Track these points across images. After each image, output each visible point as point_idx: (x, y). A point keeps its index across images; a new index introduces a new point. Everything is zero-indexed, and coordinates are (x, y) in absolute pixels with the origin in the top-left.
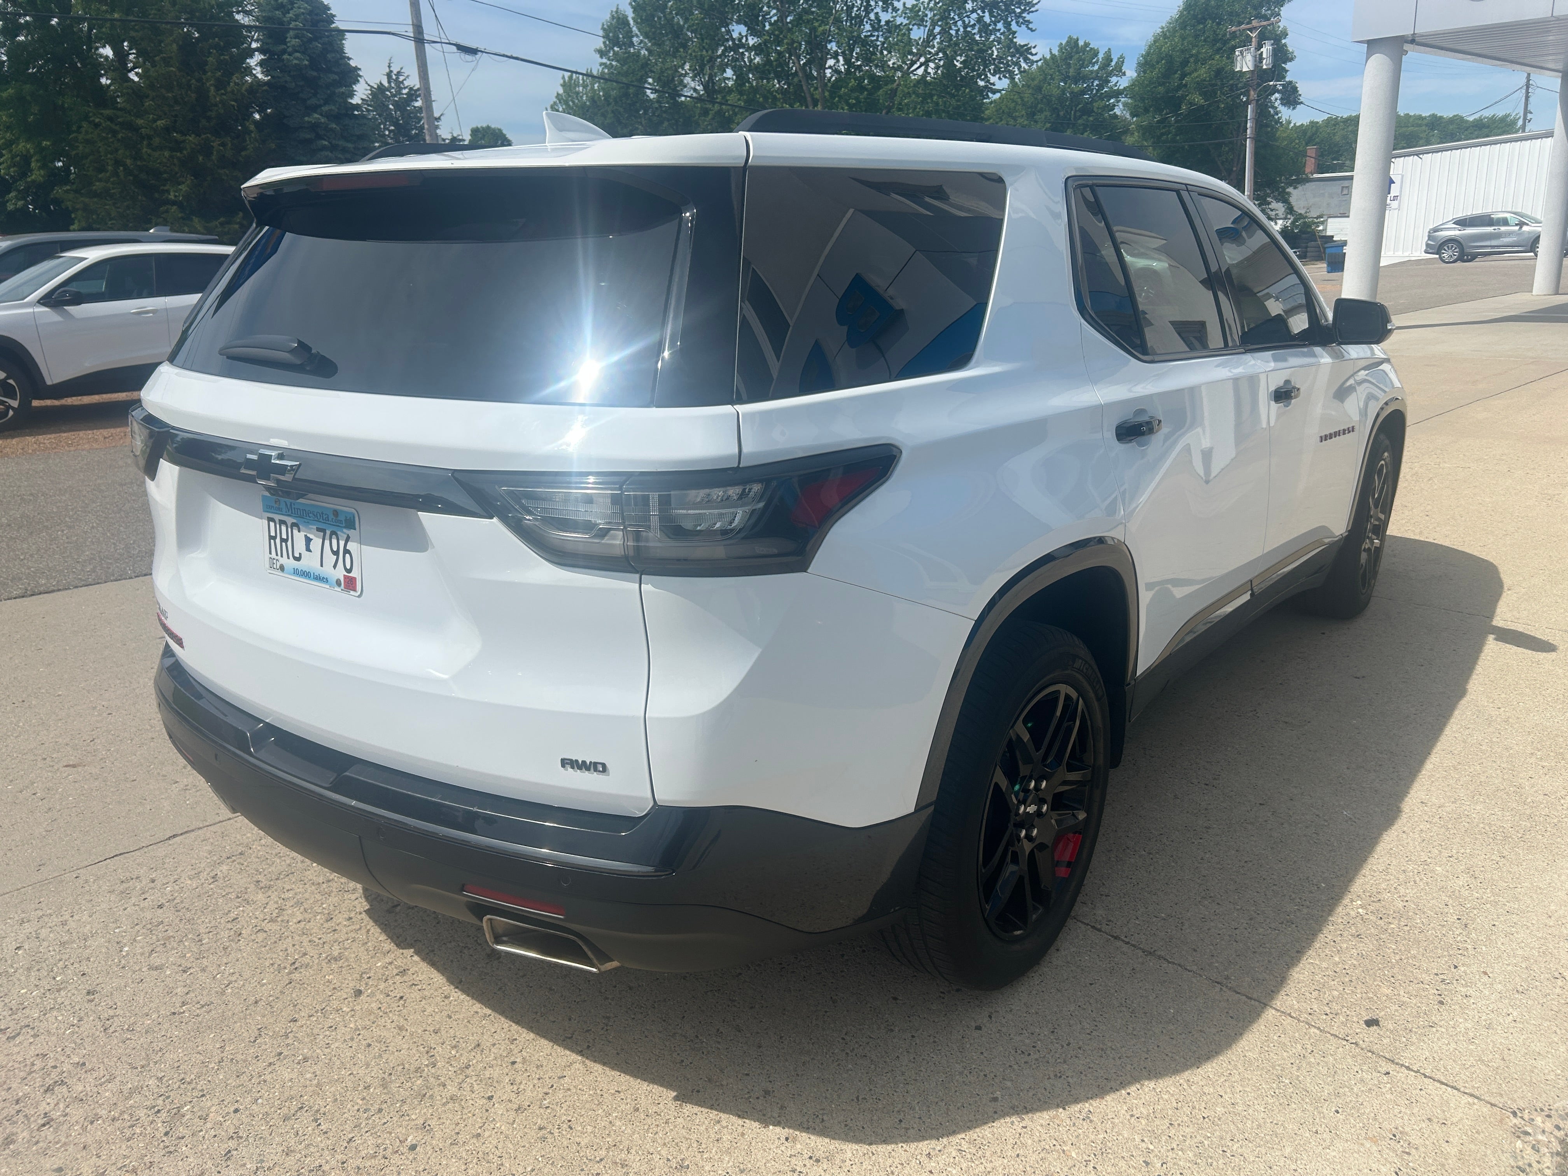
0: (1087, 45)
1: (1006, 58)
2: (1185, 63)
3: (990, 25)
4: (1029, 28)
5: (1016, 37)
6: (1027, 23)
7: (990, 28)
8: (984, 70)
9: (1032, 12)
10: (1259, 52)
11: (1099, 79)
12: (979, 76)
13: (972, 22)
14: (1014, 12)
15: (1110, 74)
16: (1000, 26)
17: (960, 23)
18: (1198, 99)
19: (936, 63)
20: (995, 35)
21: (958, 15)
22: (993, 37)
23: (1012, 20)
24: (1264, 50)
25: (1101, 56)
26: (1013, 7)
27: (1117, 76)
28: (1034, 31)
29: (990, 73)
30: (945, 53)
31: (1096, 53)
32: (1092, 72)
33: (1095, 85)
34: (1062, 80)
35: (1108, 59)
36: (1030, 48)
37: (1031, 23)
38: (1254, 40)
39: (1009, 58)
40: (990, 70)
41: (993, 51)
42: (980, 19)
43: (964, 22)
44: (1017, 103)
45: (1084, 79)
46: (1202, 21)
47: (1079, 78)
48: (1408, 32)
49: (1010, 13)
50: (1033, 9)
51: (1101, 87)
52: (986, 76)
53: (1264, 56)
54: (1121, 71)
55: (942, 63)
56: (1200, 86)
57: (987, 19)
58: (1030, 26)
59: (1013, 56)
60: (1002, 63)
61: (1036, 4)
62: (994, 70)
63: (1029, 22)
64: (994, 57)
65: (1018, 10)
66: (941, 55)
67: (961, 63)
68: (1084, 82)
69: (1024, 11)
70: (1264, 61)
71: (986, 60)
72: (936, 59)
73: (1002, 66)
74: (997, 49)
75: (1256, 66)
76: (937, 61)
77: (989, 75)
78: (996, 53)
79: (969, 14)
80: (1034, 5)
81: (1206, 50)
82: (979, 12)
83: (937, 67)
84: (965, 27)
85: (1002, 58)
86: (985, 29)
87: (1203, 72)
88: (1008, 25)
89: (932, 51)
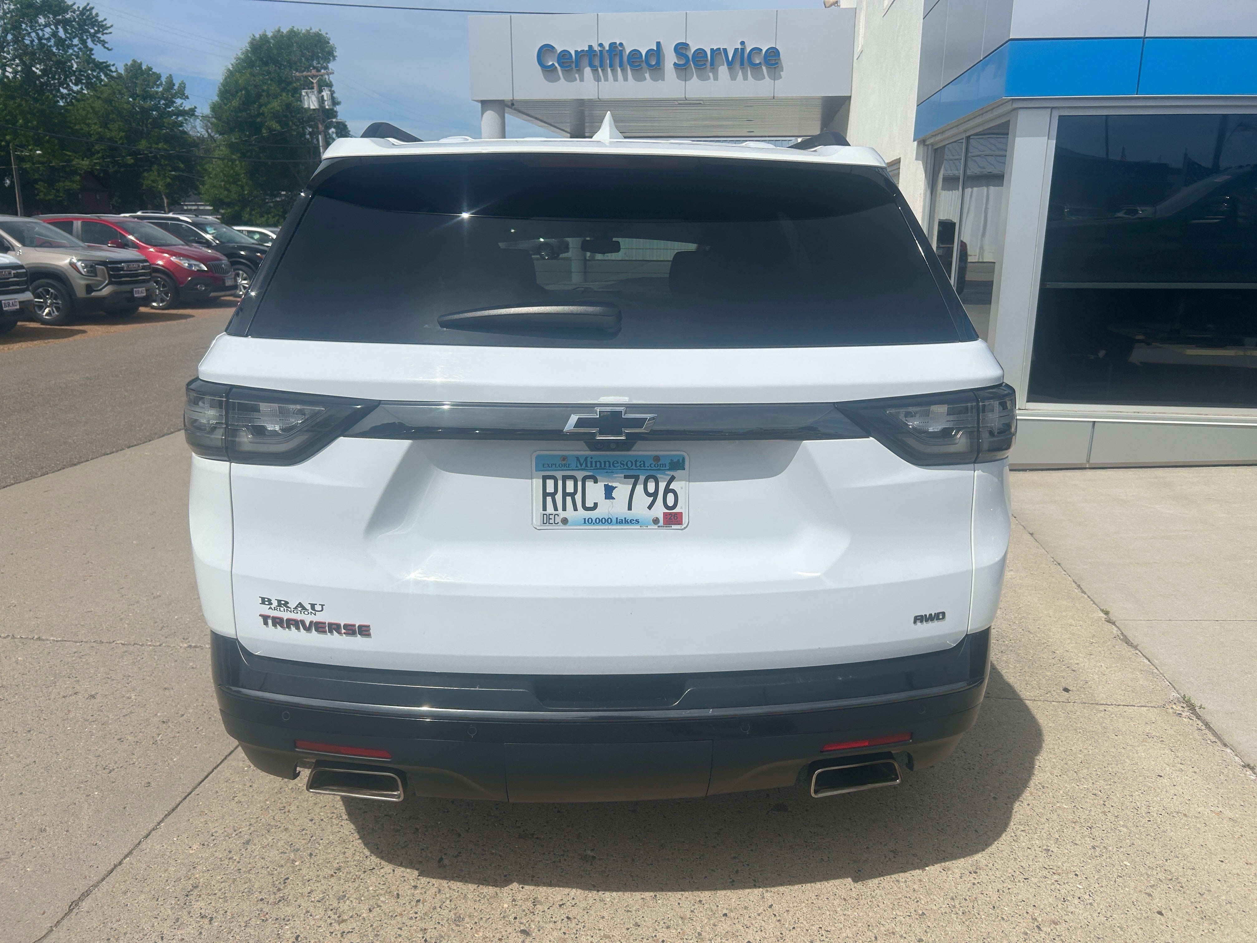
0: (150, 69)
1: (86, 72)
2: (259, 96)
3: (66, 40)
4: (105, 47)
5: (93, 54)
6: (103, 43)
7: (67, 43)
8: (65, 79)
9: (106, 34)
10: (320, 95)
11: (166, 99)
12: (61, 84)
13: (47, 36)
14: (89, 32)
15: (175, 96)
16: (76, 41)
17: (33, 35)
18: (276, 126)
19: (13, 68)
20: (73, 49)
21: (31, 27)
22: (71, 51)
23: (88, 38)
24: (324, 93)
25: (163, 79)
26: (86, 27)
27: (181, 98)
28: (111, 50)
29: (72, 83)
30: (21, 60)
31: (159, 77)
32: (157, 92)
33: (161, 103)
34: (130, 97)
35: (170, 84)
36: (109, 66)
37: (107, 43)
38: (315, 85)
39: (90, 72)
40: (71, 81)
41: (72, 64)
42: (55, 34)
43: (38, 34)
44: (88, 112)
45: (152, 97)
46: (266, 64)
47: (147, 96)
48: (507, 97)
49: (84, 32)
50: (105, 31)
51: (167, 106)
52: (68, 85)
53: (325, 98)
54: (184, 94)
55: (19, 68)
56: (276, 116)
57: (61, 33)
58: (106, 45)
59: (93, 70)
60: (83, 75)
61: (109, 27)
62: (75, 80)
63: (103, 41)
64: (74, 69)
65: (92, 31)
66: (17, 61)
67: (40, 70)
68: (151, 100)
69: (98, 32)
70: (326, 103)
71: (66, 71)
72: (13, 64)
73: (83, 78)
74: (77, 63)
75: (320, 105)
76: (14, 66)
77: (71, 84)
78: (75, 66)
79: (42, 27)
80: (107, 28)
81: (274, 88)
82: (53, 27)
83: (15, 72)
84: (40, 39)
85: (81, 71)
86: (60, 42)
87: (275, 105)
88: (84, 42)
89: (8, 56)
